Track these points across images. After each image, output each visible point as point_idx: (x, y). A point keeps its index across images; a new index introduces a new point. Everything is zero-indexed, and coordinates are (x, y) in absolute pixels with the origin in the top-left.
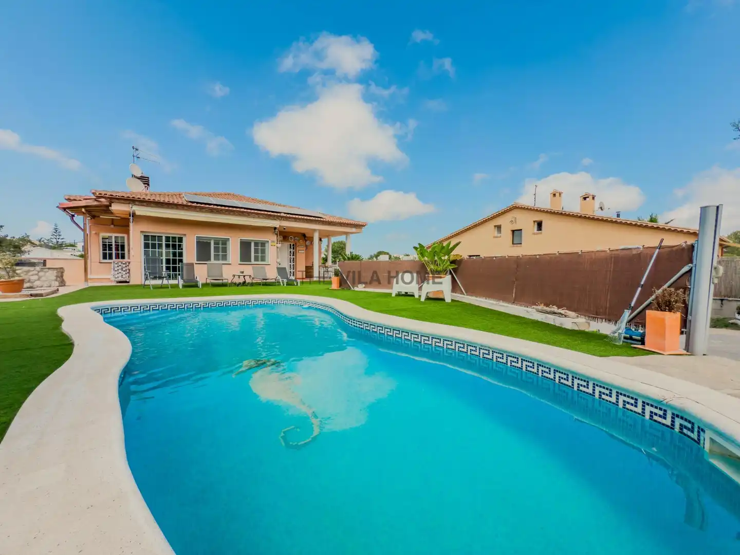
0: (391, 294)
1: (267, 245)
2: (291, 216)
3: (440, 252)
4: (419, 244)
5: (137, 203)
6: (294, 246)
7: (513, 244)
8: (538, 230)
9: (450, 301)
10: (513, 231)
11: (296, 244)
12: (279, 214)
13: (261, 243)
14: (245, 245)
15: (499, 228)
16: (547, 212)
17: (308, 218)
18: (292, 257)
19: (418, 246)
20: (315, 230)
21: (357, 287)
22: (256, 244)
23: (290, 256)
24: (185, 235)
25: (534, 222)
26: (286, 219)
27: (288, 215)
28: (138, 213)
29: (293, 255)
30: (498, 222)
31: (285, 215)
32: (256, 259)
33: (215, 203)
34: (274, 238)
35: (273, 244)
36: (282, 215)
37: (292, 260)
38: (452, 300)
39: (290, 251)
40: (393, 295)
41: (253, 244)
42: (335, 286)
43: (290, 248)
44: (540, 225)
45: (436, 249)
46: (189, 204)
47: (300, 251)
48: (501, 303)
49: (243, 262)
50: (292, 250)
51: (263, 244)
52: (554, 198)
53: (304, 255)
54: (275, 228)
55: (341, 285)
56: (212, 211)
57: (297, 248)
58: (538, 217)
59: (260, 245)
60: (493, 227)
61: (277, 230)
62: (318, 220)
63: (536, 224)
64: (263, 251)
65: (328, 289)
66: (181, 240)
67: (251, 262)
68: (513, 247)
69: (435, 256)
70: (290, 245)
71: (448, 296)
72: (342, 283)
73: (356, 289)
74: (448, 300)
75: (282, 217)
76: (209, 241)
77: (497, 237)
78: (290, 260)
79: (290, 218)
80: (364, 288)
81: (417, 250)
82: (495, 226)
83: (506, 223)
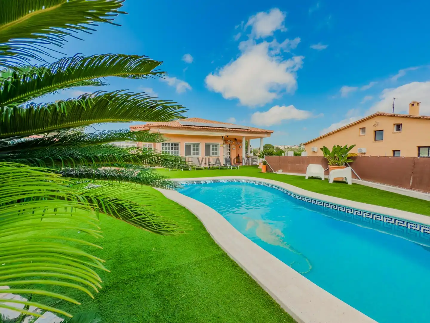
0: (305, 177)
1: (218, 146)
2: (232, 129)
3: (340, 151)
4: (324, 147)
5: (160, 128)
6: (230, 146)
7: (375, 140)
8: (397, 130)
9: (351, 184)
10: (375, 131)
11: (231, 144)
12: (225, 129)
13: (216, 145)
14: (208, 146)
15: (363, 129)
16: (406, 117)
17: (241, 130)
18: (229, 152)
19: (323, 148)
20: (243, 137)
21: (278, 171)
22: (213, 146)
23: (228, 151)
24: (180, 142)
25: (394, 124)
26: (229, 131)
27: (230, 129)
28: (161, 133)
29: (229, 151)
30: (362, 125)
31: (229, 129)
32: (213, 154)
33: (194, 125)
34: (222, 142)
35: (222, 145)
36: (227, 129)
37: (229, 153)
38: (353, 183)
39: (228, 149)
40: (307, 178)
41: (211, 146)
42: (263, 171)
43: (228, 147)
44: (399, 127)
45: (337, 150)
46: (183, 126)
47: (233, 149)
48: (397, 188)
49: (207, 155)
50: (229, 148)
51: (216, 146)
52: (413, 107)
53: (235, 150)
54: (223, 137)
55: (267, 170)
56: (193, 129)
57: (232, 146)
58: (398, 121)
59: (214, 146)
60: (359, 129)
61: (223, 138)
62: (246, 131)
63: (395, 126)
64: (216, 149)
65: (260, 172)
66: (178, 144)
67: (210, 155)
68: (376, 142)
69: (335, 154)
70: (228, 145)
71: (350, 181)
72: (268, 169)
73: (277, 172)
74: (350, 183)
75: (227, 130)
76: (190, 145)
77: (360, 136)
78: (228, 154)
79: (231, 131)
80: (283, 172)
81: (322, 151)
82: (360, 128)
83: (370, 127)
